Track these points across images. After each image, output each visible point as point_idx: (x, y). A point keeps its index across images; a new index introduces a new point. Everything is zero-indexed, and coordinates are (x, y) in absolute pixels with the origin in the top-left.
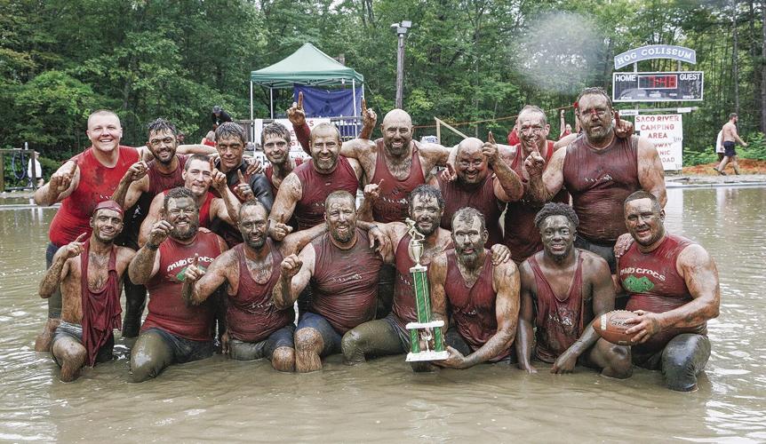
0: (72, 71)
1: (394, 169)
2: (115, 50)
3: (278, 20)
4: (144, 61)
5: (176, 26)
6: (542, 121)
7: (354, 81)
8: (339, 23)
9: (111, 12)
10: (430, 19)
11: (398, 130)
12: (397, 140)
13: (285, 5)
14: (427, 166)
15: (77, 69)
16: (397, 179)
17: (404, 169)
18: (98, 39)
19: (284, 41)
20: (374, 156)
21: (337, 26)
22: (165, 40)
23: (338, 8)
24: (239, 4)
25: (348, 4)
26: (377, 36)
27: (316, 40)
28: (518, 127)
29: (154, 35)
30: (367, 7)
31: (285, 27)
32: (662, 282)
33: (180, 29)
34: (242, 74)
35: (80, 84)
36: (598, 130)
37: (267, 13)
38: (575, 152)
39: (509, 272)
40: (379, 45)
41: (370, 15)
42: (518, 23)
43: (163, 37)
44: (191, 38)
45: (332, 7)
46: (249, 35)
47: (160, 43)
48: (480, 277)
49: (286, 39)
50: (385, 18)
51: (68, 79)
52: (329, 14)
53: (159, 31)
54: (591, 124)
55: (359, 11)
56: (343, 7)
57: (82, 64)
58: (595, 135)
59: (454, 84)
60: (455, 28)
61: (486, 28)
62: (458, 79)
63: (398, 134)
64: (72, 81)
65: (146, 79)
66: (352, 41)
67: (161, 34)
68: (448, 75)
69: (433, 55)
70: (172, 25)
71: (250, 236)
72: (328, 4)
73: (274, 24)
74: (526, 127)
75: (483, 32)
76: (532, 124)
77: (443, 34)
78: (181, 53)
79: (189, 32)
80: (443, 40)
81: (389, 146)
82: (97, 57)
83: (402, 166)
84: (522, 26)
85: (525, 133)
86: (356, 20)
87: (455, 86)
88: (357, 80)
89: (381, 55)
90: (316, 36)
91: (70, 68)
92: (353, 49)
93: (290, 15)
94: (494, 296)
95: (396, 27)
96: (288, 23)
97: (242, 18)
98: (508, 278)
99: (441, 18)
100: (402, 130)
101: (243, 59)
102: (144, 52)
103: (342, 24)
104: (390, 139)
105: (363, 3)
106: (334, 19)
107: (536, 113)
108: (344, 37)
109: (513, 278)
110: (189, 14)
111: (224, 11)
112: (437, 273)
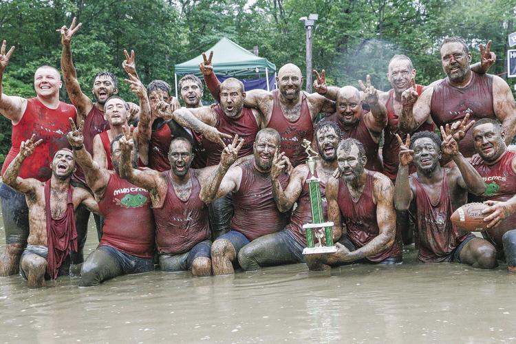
0: (15, 73)
1: (287, 113)
2: (53, 52)
3: (197, 20)
4: (79, 61)
5: (108, 30)
6: (409, 67)
7: (267, 70)
8: (253, 21)
9: (47, 20)
10: (336, 13)
11: (290, 79)
12: (290, 87)
13: (204, 6)
14: (314, 110)
15: (19, 71)
16: (289, 121)
17: (295, 113)
18: (37, 45)
19: (204, 39)
20: (271, 103)
21: (251, 23)
22: (97, 42)
23: (252, 8)
24: (162, 6)
25: (261, 4)
26: (289, 31)
27: (233, 37)
28: (390, 73)
29: (88, 37)
30: (278, 6)
31: (204, 27)
32: (503, 183)
33: (110, 32)
34: (167, 70)
35: (23, 85)
36: (457, 72)
37: (188, 15)
38: (440, 91)
39: (384, 187)
40: (290, 39)
41: (281, 13)
42: (418, 12)
43: (95, 39)
44: (121, 40)
45: (246, 7)
46: (172, 35)
47: (93, 45)
48: (363, 194)
49: (206, 37)
50: (295, 15)
51: (12, 80)
52: (244, 14)
53: (91, 34)
54: (450, 67)
55: (271, 9)
56: (257, 7)
57: (24, 66)
58: (454, 76)
59: (361, 71)
60: (361, 20)
61: (389, 18)
62: (363, 66)
63: (290, 82)
64: (15, 81)
65: (81, 78)
66: (266, 37)
67: (93, 37)
68: (354, 64)
69: (340, 46)
70: (102, 28)
71: (176, 164)
72: (243, 4)
73: (194, 25)
74: (396, 73)
75: (387, 22)
76: (400, 70)
77: (349, 27)
78: (111, 53)
79: (118, 34)
80: (348, 32)
81: (284, 93)
82: (37, 59)
83: (293, 110)
84: (423, 15)
85: (395, 78)
86: (270, 18)
87: (362, 73)
88: (270, 69)
89: (292, 48)
90: (233, 33)
91: (13, 71)
92: (266, 44)
93: (209, 16)
94: (375, 207)
95: (304, 21)
96: (207, 23)
97: (165, 19)
98: (383, 192)
99: (347, 11)
100: (294, 78)
101: (167, 57)
102: (79, 54)
103: (257, 21)
104: (284, 87)
105: (275, 2)
106: (249, 18)
107: (404, 61)
108: (258, 33)
109: (388, 191)
110: (117, 18)
111: (149, 13)
112: (330, 191)
